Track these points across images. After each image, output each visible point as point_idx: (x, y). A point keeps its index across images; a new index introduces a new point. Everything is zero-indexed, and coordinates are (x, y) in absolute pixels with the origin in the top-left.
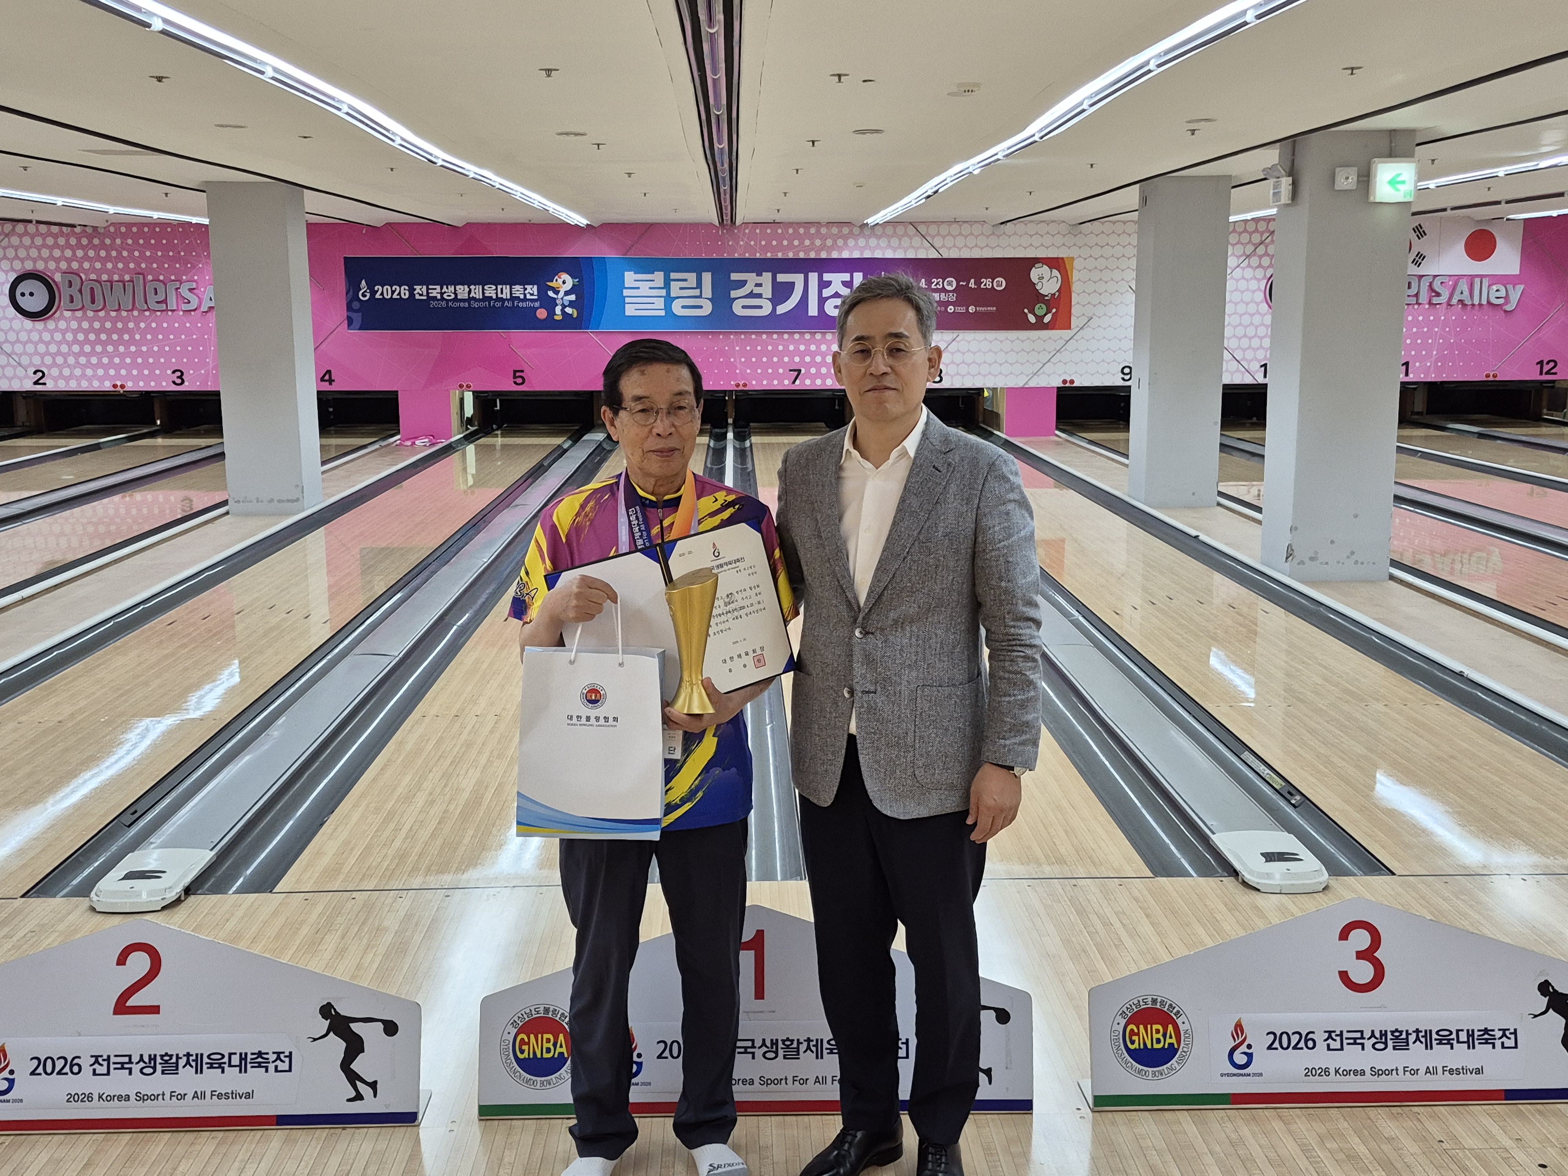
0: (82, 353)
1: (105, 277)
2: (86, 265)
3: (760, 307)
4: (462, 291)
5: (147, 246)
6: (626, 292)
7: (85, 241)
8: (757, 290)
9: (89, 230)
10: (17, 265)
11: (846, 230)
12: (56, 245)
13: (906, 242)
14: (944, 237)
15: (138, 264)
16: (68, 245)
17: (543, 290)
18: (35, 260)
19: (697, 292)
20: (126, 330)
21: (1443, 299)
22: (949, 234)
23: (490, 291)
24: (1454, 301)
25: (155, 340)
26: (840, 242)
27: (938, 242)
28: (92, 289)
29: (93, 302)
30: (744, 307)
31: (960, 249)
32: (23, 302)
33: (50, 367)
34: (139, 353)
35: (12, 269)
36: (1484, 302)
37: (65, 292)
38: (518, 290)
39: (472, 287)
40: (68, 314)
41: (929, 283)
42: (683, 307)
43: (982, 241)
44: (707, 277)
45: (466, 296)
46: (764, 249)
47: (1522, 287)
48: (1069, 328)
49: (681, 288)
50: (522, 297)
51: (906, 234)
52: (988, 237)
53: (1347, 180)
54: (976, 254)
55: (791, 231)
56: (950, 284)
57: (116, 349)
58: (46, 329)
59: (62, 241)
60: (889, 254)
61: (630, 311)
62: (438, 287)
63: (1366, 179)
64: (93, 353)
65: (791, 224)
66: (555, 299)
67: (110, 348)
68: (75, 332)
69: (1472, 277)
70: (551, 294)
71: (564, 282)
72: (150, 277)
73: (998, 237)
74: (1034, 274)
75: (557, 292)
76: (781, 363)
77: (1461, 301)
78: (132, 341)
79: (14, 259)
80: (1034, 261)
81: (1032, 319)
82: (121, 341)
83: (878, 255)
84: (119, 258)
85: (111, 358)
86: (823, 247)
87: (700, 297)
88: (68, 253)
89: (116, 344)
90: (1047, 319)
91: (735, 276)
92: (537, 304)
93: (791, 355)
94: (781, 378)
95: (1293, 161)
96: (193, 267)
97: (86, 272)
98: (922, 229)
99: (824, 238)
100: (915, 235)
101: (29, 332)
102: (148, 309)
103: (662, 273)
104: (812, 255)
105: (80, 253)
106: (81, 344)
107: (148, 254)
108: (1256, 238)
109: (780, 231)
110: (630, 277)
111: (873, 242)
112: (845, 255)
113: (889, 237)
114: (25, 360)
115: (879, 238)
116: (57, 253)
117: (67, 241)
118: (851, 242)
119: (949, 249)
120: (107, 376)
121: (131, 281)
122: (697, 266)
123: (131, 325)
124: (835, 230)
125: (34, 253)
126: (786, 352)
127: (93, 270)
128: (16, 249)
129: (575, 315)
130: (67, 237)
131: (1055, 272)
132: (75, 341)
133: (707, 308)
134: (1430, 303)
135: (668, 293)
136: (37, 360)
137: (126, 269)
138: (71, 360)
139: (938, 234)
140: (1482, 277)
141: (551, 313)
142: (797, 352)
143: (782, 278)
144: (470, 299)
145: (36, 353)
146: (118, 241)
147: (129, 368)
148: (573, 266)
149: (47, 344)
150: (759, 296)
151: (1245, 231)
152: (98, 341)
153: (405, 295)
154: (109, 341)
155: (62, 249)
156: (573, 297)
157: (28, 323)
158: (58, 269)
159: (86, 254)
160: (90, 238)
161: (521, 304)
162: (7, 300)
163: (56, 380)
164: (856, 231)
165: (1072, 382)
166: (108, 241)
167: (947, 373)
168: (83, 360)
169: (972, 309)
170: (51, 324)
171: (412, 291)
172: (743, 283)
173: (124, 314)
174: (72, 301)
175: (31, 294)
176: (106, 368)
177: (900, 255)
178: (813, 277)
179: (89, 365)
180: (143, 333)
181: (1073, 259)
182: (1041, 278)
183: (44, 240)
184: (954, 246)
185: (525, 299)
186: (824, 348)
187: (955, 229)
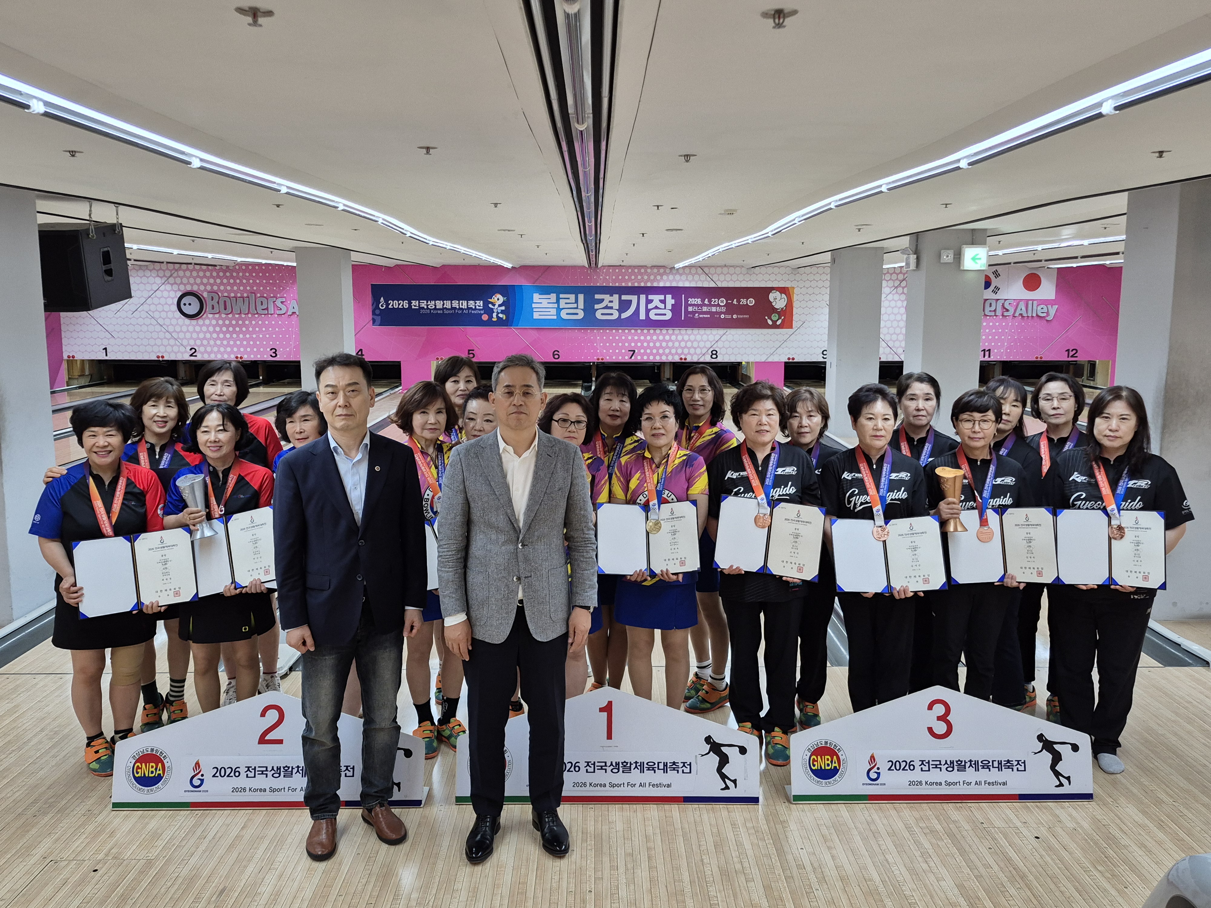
0: (218, 338)
1: (232, 295)
2: (222, 288)
3: (612, 314)
4: (439, 304)
5: (257, 277)
6: (534, 305)
7: (221, 274)
8: (610, 305)
9: (224, 268)
10: (182, 288)
11: (662, 271)
12: (205, 276)
13: (696, 277)
14: (719, 275)
15: (252, 287)
16: (212, 276)
17: (486, 303)
18: (192, 285)
19: (575, 306)
20: (244, 325)
21: (1010, 313)
22: (722, 273)
23: (455, 304)
24: (1017, 314)
25: (261, 331)
27: (715, 278)
28: (225, 302)
29: (225, 309)
30: (602, 314)
31: (728, 282)
32: (185, 309)
33: (199, 346)
34: (251, 338)
35: (179, 290)
36: (1034, 315)
37: (210, 303)
38: (471, 304)
39: (445, 302)
40: (211, 316)
41: (710, 301)
42: (567, 314)
43: (741, 277)
44: (581, 297)
45: (441, 307)
46: (614, 281)
47: (1057, 306)
48: (792, 328)
49: (566, 303)
50: (474, 307)
51: (697, 273)
52: (744, 275)
53: (947, 257)
54: (737, 285)
55: (630, 270)
56: (722, 302)
57: (238, 336)
58: (197, 324)
59: (208, 274)
60: (687, 284)
61: (536, 316)
62: (425, 302)
63: (958, 256)
64: (225, 338)
65: (630, 267)
66: (492, 309)
67: (235, 336)
68: (214, 326)
69: (1027, 301)
70: (490, 306)
71: (498, 299)
72: (259, 295)
73: (751, 275)
74: (772, 296)
75: (494, 305)
76: (623, 347)
77: (1021, 314)
78: (248, 331)
79: (180, 284)
80: (771, 289)
81: (770, 322)
82: (241, 332)
83: (681, 285)
84: (241, 283)
85: (235, 342)
86: (649, 280)
87: (577, 308)
88: (212, 281)
89: (238, 333)
90: (779, 322)
91: (597, 296)
92: (482, 312)
93: (630, 342)
94: (623, 355)
95: (917, 245)
96: (284, 289)
97: (222, 292)
98: (707, 270)
99: (649, 275)
100: (702, 274)
101: (188, 326)
102: (257, 313)
103: (555, 295)
104: (642, 285)
105: (218, 281)
106: (218, 333)
107: (258, 281)
108: (901, 277)
109: (623, 271)
110: (536, 297)
111: (678, 277)
112: (661, 284)
113: (687, 275)
114: (185, 342)
115: (681, 275)
116: (205, 281)
117: (211, 274)
118: (665, 277)
119: (722, 282)
120: (232, 352)
121: (248, 297)
122: (575, 291)
123: (247, 322)
124: (655, 270)
125: (192, 281)
126: (627, 340)
127: (226, 291)
128: (182, 278)
129: (504, 318)
130: (211, 271)
131: (784, 296)
132: (215, 331)
133: (581, 315)
134: (1003, 315)
135: (559, 306)
136: (192, 342)
137: (245, 290)
138: (212, 342)
139: (715, 273)
140: (1033, 300)
141: (491, 317)
142: (633, 340)
143: (624, 297)
144: (443, 309)
145: (191, 338)
146: (241, 274)
147: (245, 347)
148: (504, 290)
149: (198, 333)
150: (611, 308)
151: (894, 272)
152: (228, 331)
153: (406, 306)
154: (234, 331)
155: (208, 278)
156: (503, 308)
157: (187, 321)
158: (205, 290)
159: (222, 281)
160: (225, 272)
161: (473, 312)
162: (175, 308)
163: (202, 353)
164: (668, 271)
165: (793, 359)
166: (235, 274)
167: (720, 353)
168: (218, 342)
169: (735, 316)
170: (200, 322)
171: (410, 303)
172: (602, 301)
173: (243, 316)
174: (213, 308)
175: (190, 304)
176: (232, 347)
177: (693, 285)
178: (643, 297)
179: (222, 345)
180: (254, 327)
181: (794, 288)
182: (775, 299)
183: (198, 273)
184: (725, 280)
185: (476, 309)
186: (648, 338)
187: (725, 270)
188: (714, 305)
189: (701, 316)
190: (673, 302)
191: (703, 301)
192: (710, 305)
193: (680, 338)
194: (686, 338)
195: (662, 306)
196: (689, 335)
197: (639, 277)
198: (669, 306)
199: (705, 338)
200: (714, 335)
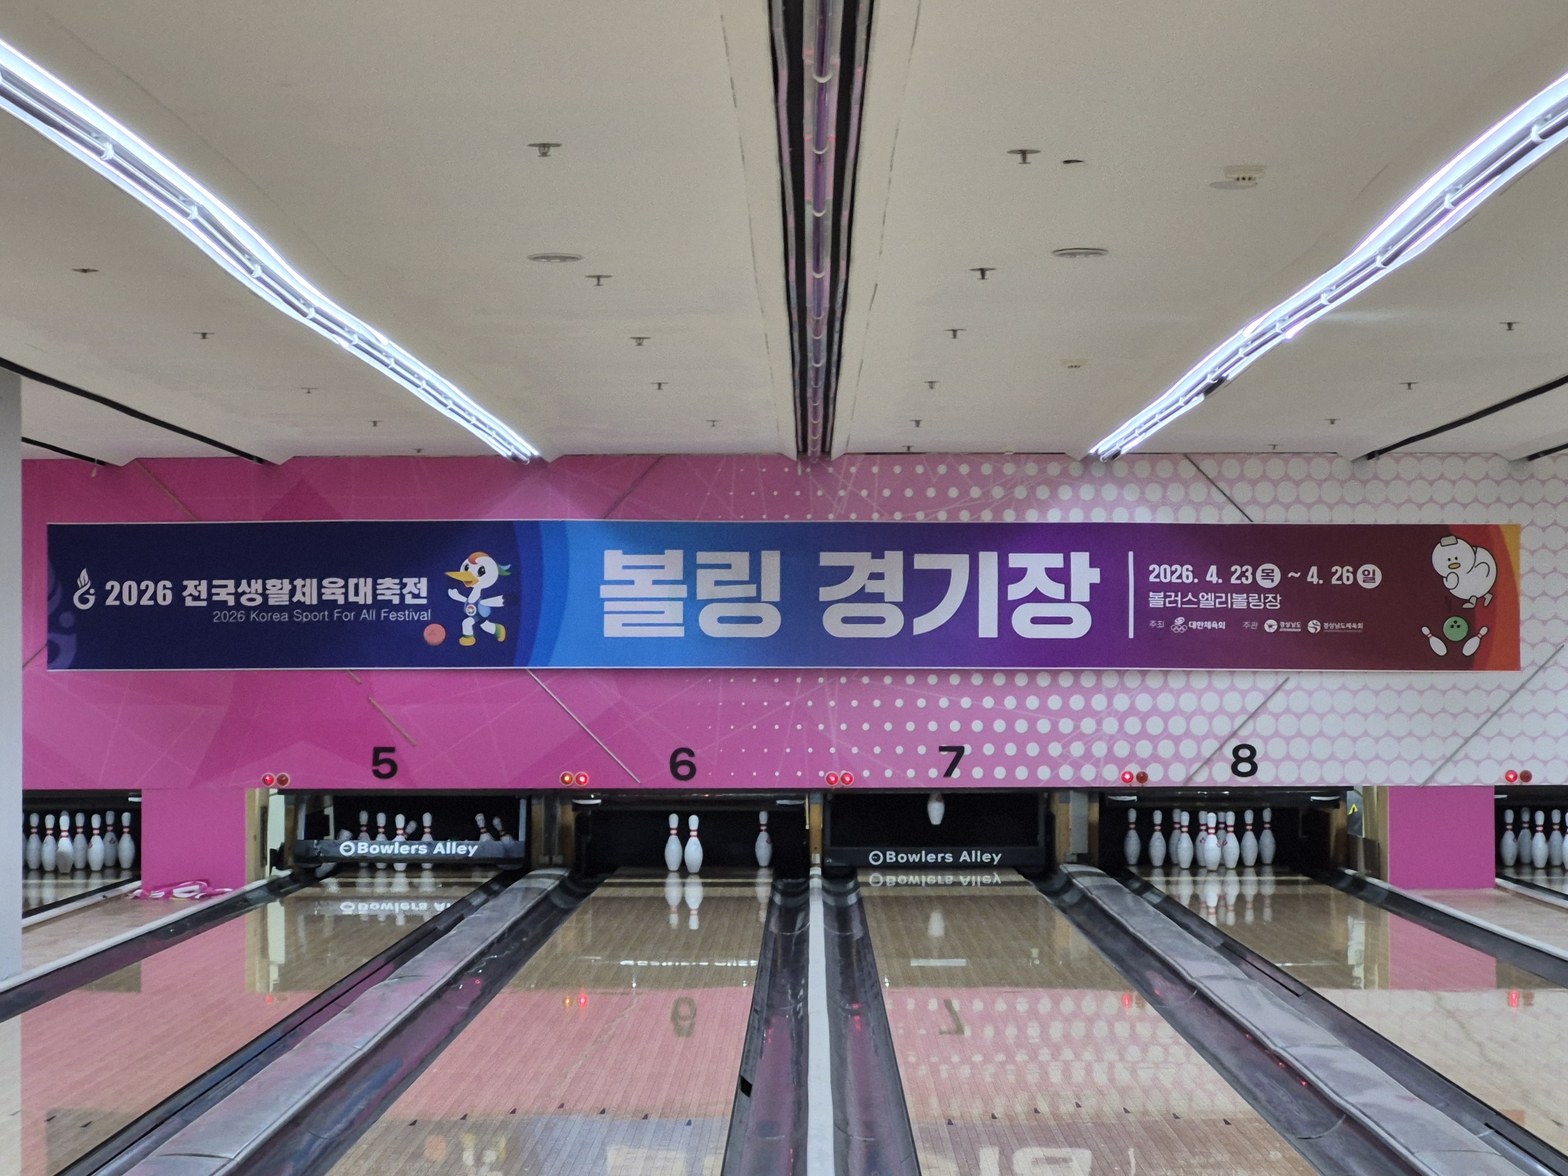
3: (880, 620)
4: (279, 591)
6: (605, 591)
8: (873, 587)
11: (1054, 469)
13: (1175, 493)
14: (1253, 483)
17: (439, 587)
19: (751, 591)
22: (1264, 477)
23: (334, 589)
26: (1043, 493)
27: (1241, 493)
31: (1287, 507)
38: (389, 588)
39: (299, 582)
41: (1225, 573)
42: (722, 620)
43: (1331, 493)
44: (771, 561)
45: (284, 600)
46: (887, 506)
48: (1517, 667)
49: (718, 583)
50: (396, 600)
51: (1175, 478)
52: (1342, 483)
54: (1320, 517)
55: (942, 469)
56: (1268, 575)
60: (1143, 516)
61: (613, 628)
62: (231, 583)
65: (941, 457)
66: (462, 604)
70: (454, 594)
71: (481, 572)
73: (1364, 483)
74: (1441, 558)
75: (466, 591)
76: (921, 734)
80: (1438, 533)
81: (1438, 647)
83: (1121, 516)
86: (1008, 502)
87: (757, 599)
90: (1471, 647)
91: (828, 559)
92: (426, 616)
93: (943, 718)
94: (921, 766)
98: (1209, 467)
99: (1009, 485)
100: (1195, 480)
103: (680, 553)
104: (987, 517)
109: (920, 469)
110: (614, 561)
111: (1110, 492)
112: (1054, 517)
113: (1143, 483)
115: (1121, 483)
118: (1066, 493)
119: (1265, 506)
122: (751, 539)
124: (1031, 469)
126: (932, 711)
129: (502, 637)
131: (1483, 555)
133: (771, 622)
135: (692, 592)
139: (1242, 477)
141: (454, 632)
142: (955, 711)
143: (923, 562)
144: (294, 606)
148: (502, 540)
150: (878, 598)
153: (166, 599)
156: (498, 601)
161: (392, 616)
164: (1075, 469)
165: (1526, 776)
167: (1266, 757)
169: (1313, 626)
171: (178, 590)
177: (1164, 517)
178: (989, 561)
181: (1517, 529)
182: (1454, 566)
184: (1275, 501)
185: (402, 606)
186: (1010, 702)
187: (1275, 468)
188: (1241, 589)
189: (1195, 625)
190: (1095, 575)
191: (1200, 572)
192: (1226, 587)
193: (1121, 702)
194: (1144, 702)
195: (1056, 590)
196: (1154, 694)
197: (975, 492)
198: (1081, 591)
199: (1210, 702)
200: (1243, 694)
